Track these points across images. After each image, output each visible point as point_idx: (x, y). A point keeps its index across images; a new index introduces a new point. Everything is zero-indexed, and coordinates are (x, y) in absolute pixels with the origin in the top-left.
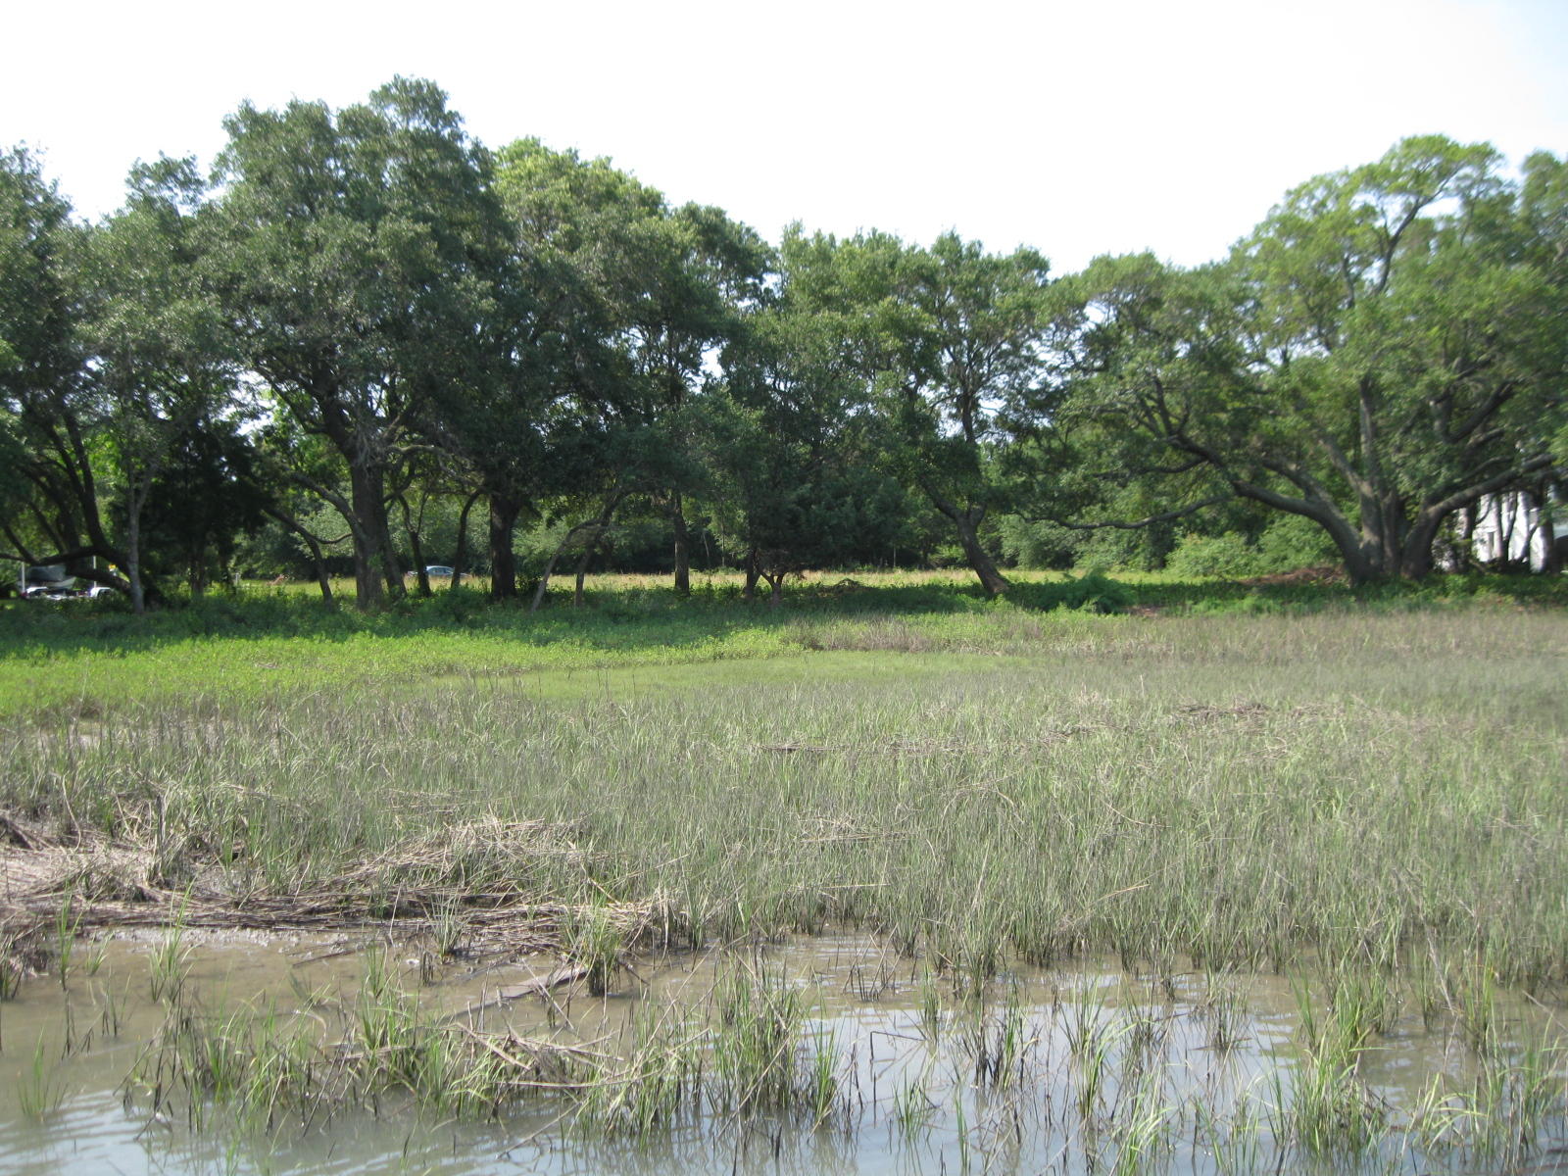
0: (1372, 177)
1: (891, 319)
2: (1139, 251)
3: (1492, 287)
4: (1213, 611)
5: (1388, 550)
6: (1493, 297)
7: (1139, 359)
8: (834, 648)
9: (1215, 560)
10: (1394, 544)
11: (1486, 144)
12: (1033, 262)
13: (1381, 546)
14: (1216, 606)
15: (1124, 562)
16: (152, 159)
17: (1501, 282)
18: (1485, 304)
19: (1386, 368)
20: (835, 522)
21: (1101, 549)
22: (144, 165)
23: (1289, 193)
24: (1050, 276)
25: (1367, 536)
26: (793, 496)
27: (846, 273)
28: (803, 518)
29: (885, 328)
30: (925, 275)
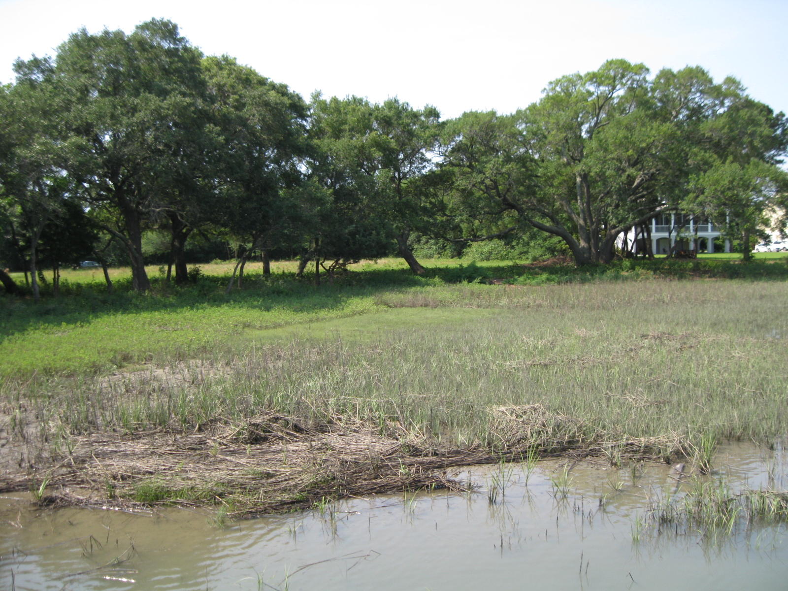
0: (594, 78)
1: (376, 142)
2: (489, 110)
3: (653, 132)
4: (528, 281)
5: (593, 250)
6: (655, 137)
7: (493, 162)
8: (396, 306)
9: (490, 253)
10: (596, 247)
11: (642, 64)
12: (433, 113)
13: (590, 248)
14: (529, 278)
15: (440, 254)
16: (27, 58)
17: (658, 129)
18: (651, 140)
19: (609, 169)
20: (368, 243)
21: (425, 247)
22: (23, 63)
23: (551, 83)
24: (441, 120)
25: (583, 244)
26: (347, 231)
27: (351, 119)
28: (351, 241)
29: (372, 146)
30: (386, 123)
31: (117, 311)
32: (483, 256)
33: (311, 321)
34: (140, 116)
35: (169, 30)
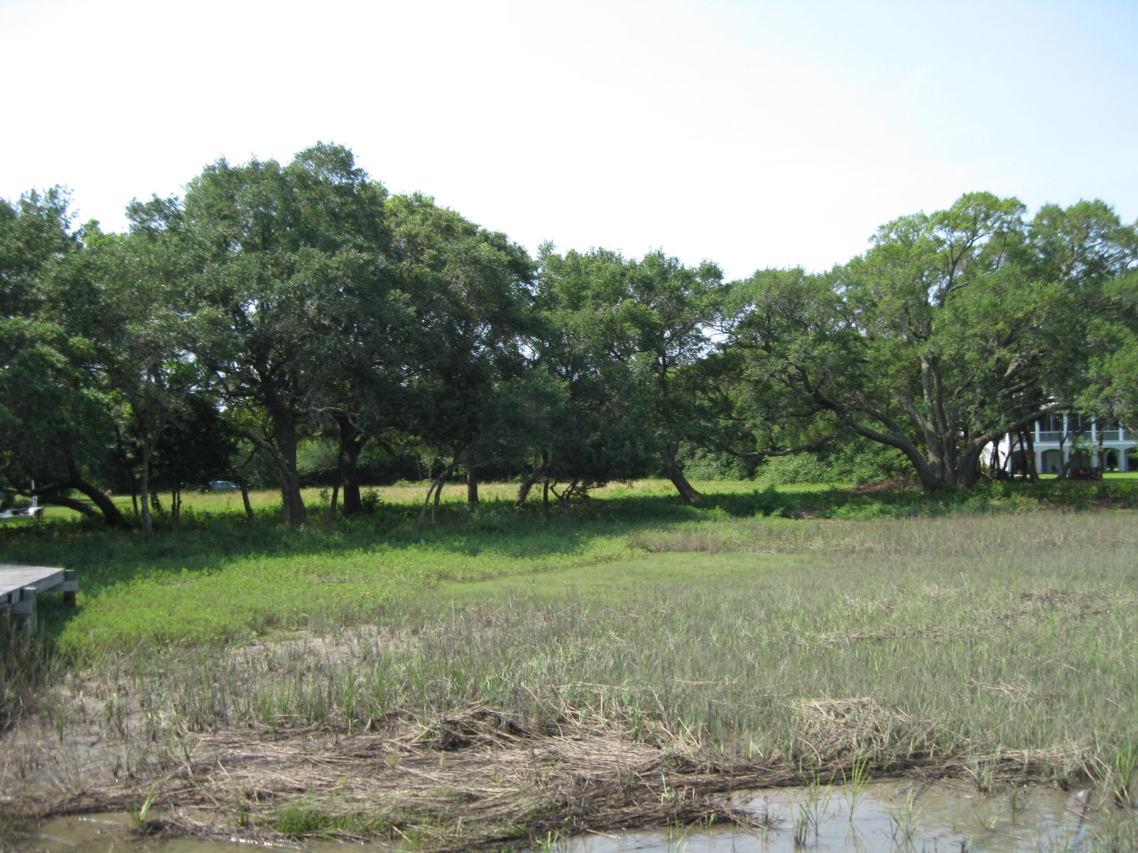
0: (945, 219)
1: (631, 314)
2: (794, 266)
3: (1034, 296)
4: (852, 514)
5: (947, 466)
6: (1036, 303)
7: (799, 342)
8: (659, 550)
9: (797, 472)
10: (953, 464)
11: (1014, 198)
12: (712, 272)
13: (943, 465)
14: (853, 510)
15: (723, 473)
16: (145, 199)
17: (1040, 292)
18: (1031, 308)
19: (969, 350)
20: (618, 459)
21: (702, 463)
22: (140, 205)
23: (882, 228)
24: (723, 282)
25: (932, 458)
26: (588, 441)
27: (594, 281)
28: (595, 457)
29: (626, 320)
30: (646, 286)
31: (259, 552)
32: (786, 478)
33: (536, 571)
34: (298, 278)
35: (341, 160)
